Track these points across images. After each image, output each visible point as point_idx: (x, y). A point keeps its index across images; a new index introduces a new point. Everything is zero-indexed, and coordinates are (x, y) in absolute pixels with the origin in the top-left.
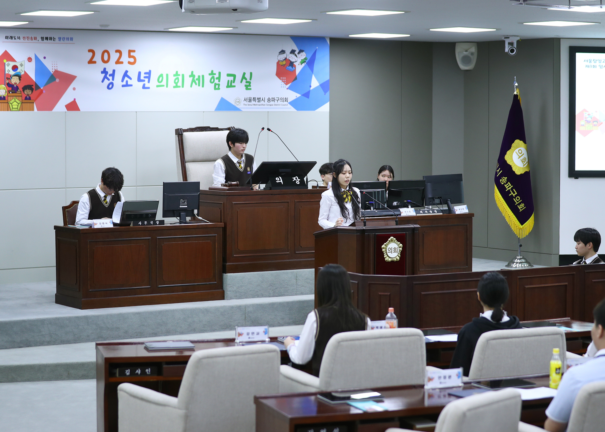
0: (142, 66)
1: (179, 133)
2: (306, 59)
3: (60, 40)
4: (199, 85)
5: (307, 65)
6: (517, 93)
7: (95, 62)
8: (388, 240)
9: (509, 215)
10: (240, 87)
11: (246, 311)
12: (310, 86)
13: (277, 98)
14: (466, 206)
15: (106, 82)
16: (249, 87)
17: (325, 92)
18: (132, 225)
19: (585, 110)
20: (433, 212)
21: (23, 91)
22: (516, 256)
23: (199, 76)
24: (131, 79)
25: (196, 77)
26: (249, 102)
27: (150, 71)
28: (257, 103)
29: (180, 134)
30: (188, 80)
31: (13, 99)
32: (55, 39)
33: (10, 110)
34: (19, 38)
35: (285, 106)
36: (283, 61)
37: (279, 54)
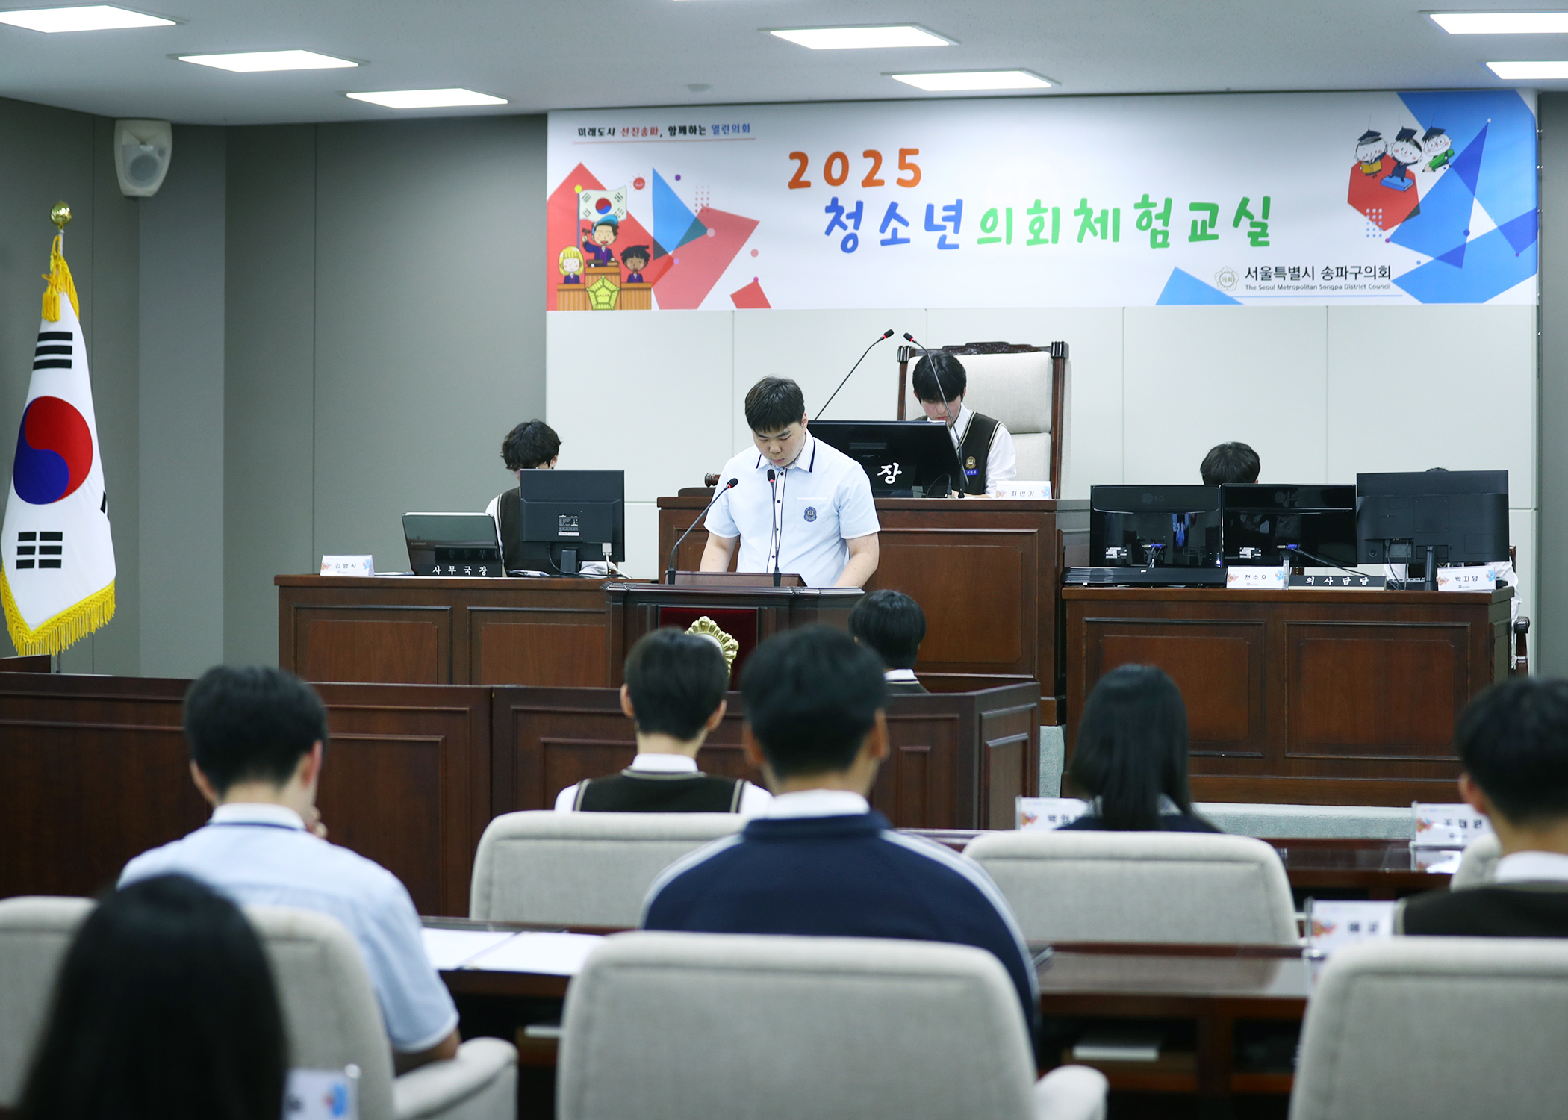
0: (935, 191)
2: (1449, 154)
3: (718, 131)
4: (1104, 236)
5: (1455, 173)
7: (807, 184)
10: (1232, 237)
12: (1467, 233)
13: (1352, 267)
15: (839, 233)
16: (1260, 239)
17: (1519, 250)
21: (624, 260)
23: (1105, 213)
24: (906, 223)
25: (1097, 214)
26: (1262, 279)
27: (960, 203)
28: (1288, 282)
30: (1071, 224)
31: (597, 281)
32: (704, 129)
33: (590, 307)
34: (611, 132)
35: (1382, 291)
36: (1372, 163)
37: (1360, 144)
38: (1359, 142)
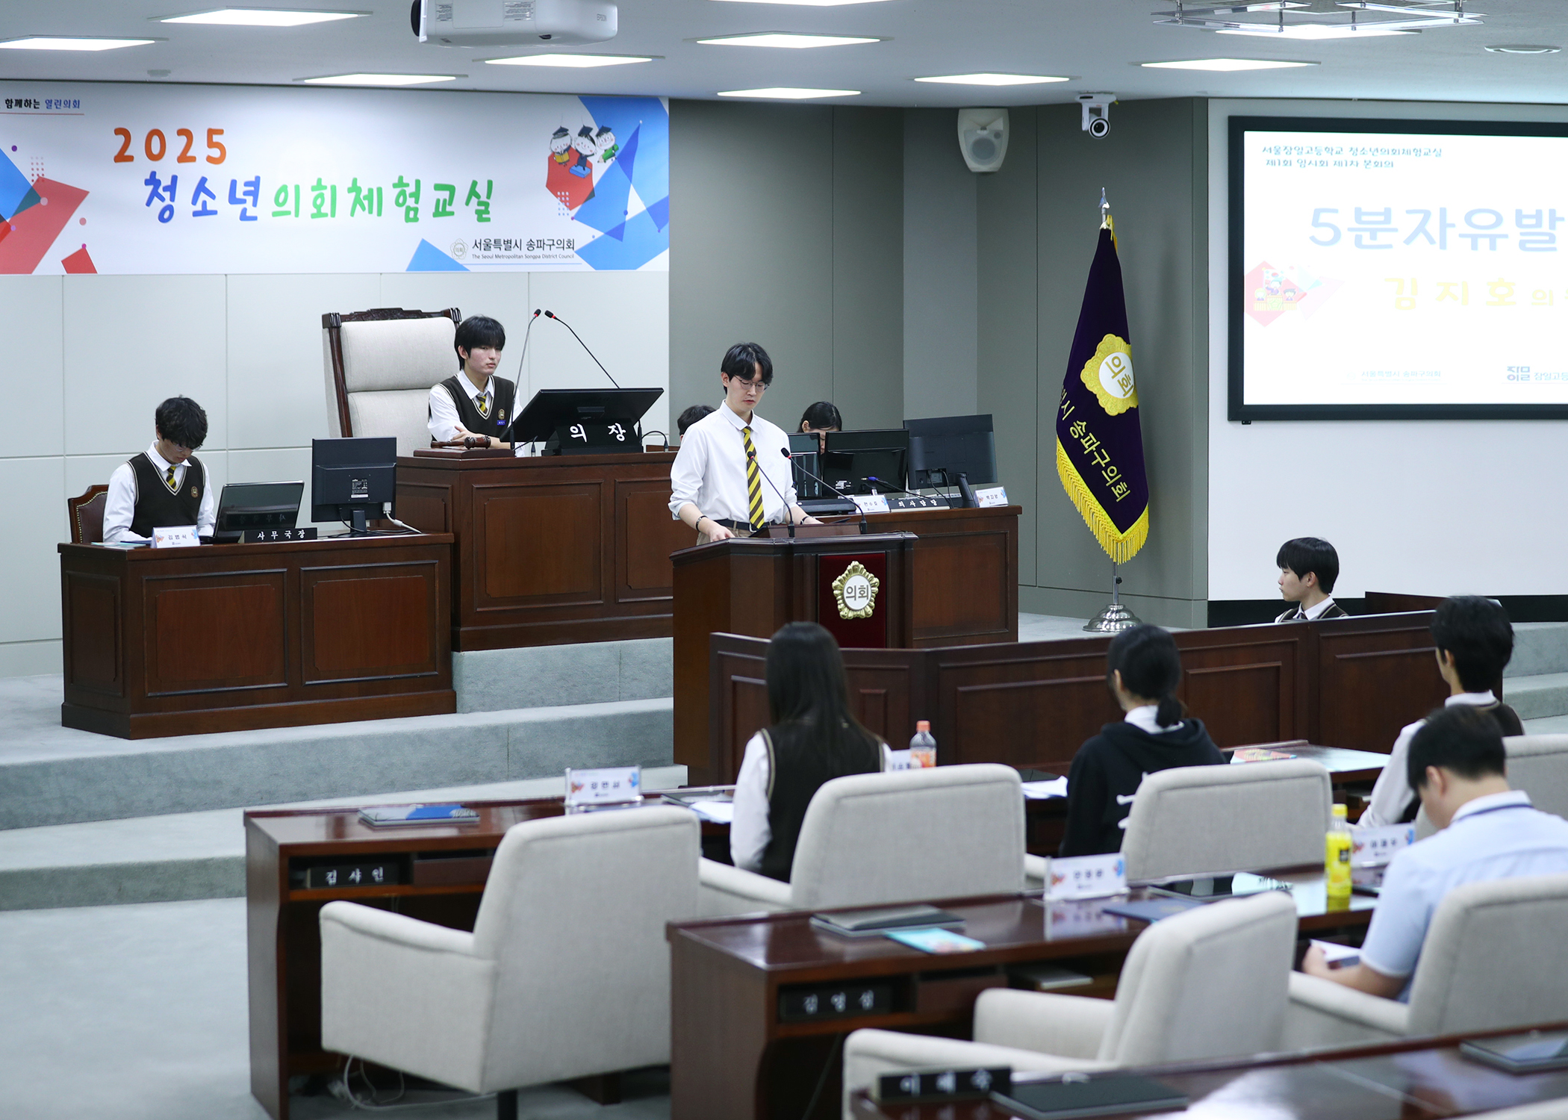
0: (238, 168)
1: (331, 324)
2: (615, 148)
3: (51, 105)
4: (370, 212)
5: (618, 164)
6: (1109, 225)
7: (130, 159)
8: (846, 569)
9: (1092, 510)
10: (464, 213)
11: (510, 739)
12: (626, 213)
13: (549, 240)
14: (1002, 488)
15: (157, 205)
16: (484, 216)
17: (660, 226)
18: (242, 541)
19: (1265, 265)
20: (929, 504)
22: (1107, 606)
23: (370, 191)
24: (213, 197)
25: (364, 192)
26: (484, 249)
27: (258, 178)
28: (503, 252)
29: (335, 327)
30: (345, 200)
32: (38, 103)
35: (568, 260)
36: (562, 154)
37: (554, 138)
38: (553, 136)
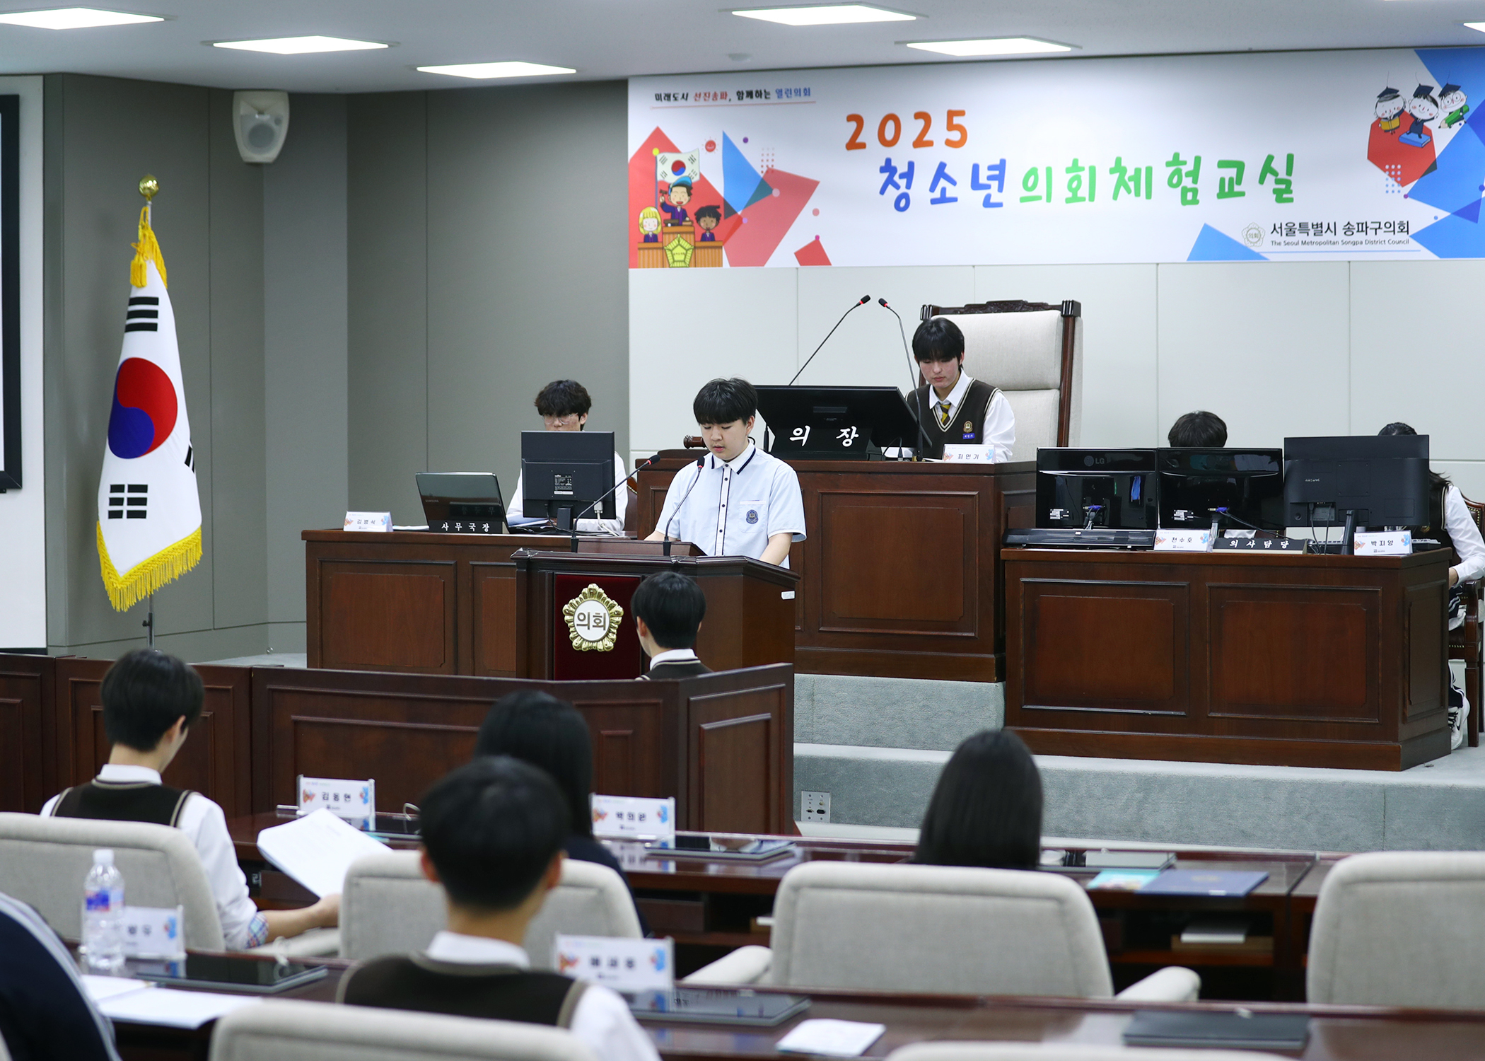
0: (981, 151)
2: (1464, 110)
3: (781, 95)
4: (1137, 194)
5: (1471, 129)
7: (863, 146)
10: (1258, 194)
13: (1372, 223)
15: (892, 193)
16: (1285, 196)
20: (1276, 547)
21: (698, 220)
23: (1138, 171)
24: (954, 183)
25: (1130, 172)
26: (1287, 235)
27: (1003, 162)
28: (1311, 237)
30: (1106, 182)
31: (674, 240)
32: (769, 94)
33: (668, 265)
34: (685, 97)
35: (1401, 246)
36: (1391, 120)
37: (1379, 101)
38: (1378, 99)
